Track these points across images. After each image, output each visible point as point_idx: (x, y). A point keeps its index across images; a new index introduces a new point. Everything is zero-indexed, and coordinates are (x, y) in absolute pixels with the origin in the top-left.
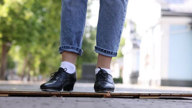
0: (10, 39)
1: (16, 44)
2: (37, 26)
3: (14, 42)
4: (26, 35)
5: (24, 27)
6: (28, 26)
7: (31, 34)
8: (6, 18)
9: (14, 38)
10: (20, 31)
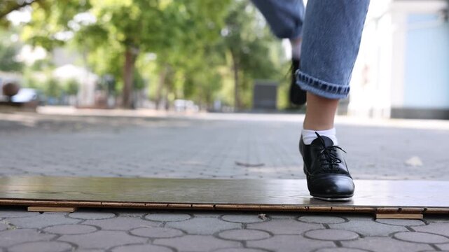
0: (137, 41)
1: (147, 51)
2: (180, 20)
3: (143, 46)
4: (162, 36)
5: (159, 22)
6: (165, 21)
7: (170, 34)
8: (129, 8)
9: (143, 41)
10: (153, 29)
